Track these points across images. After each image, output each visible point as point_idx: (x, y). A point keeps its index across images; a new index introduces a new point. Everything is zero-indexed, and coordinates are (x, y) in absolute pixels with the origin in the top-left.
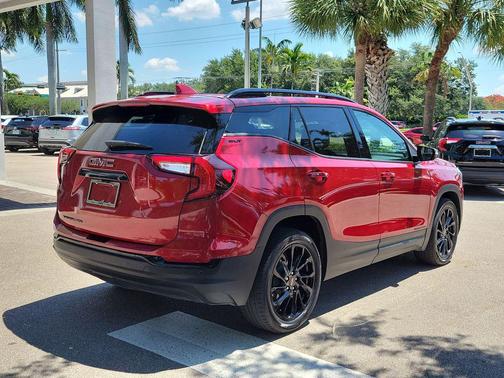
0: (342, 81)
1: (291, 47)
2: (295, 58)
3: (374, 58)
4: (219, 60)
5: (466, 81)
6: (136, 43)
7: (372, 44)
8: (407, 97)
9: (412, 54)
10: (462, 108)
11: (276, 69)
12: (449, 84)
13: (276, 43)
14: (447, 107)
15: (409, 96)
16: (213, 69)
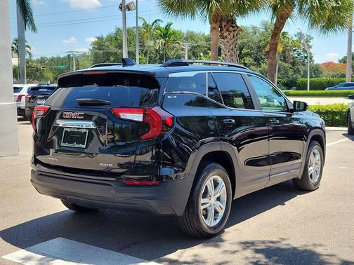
0: (206, 53)
1: (163, 25)
2: (166, 34)
3: (226, 34)
4: (105, 36)
5: (305, 51)
6: (32, 23)
7: (224, 23)
8: (259, 65)
9: (262, 30)
10: (302, 73)
11: (151, 43)
12: (292, 53)
13: (150, 22)
14: (291, 72)
15: (260, 64)
16: (99, 44)
